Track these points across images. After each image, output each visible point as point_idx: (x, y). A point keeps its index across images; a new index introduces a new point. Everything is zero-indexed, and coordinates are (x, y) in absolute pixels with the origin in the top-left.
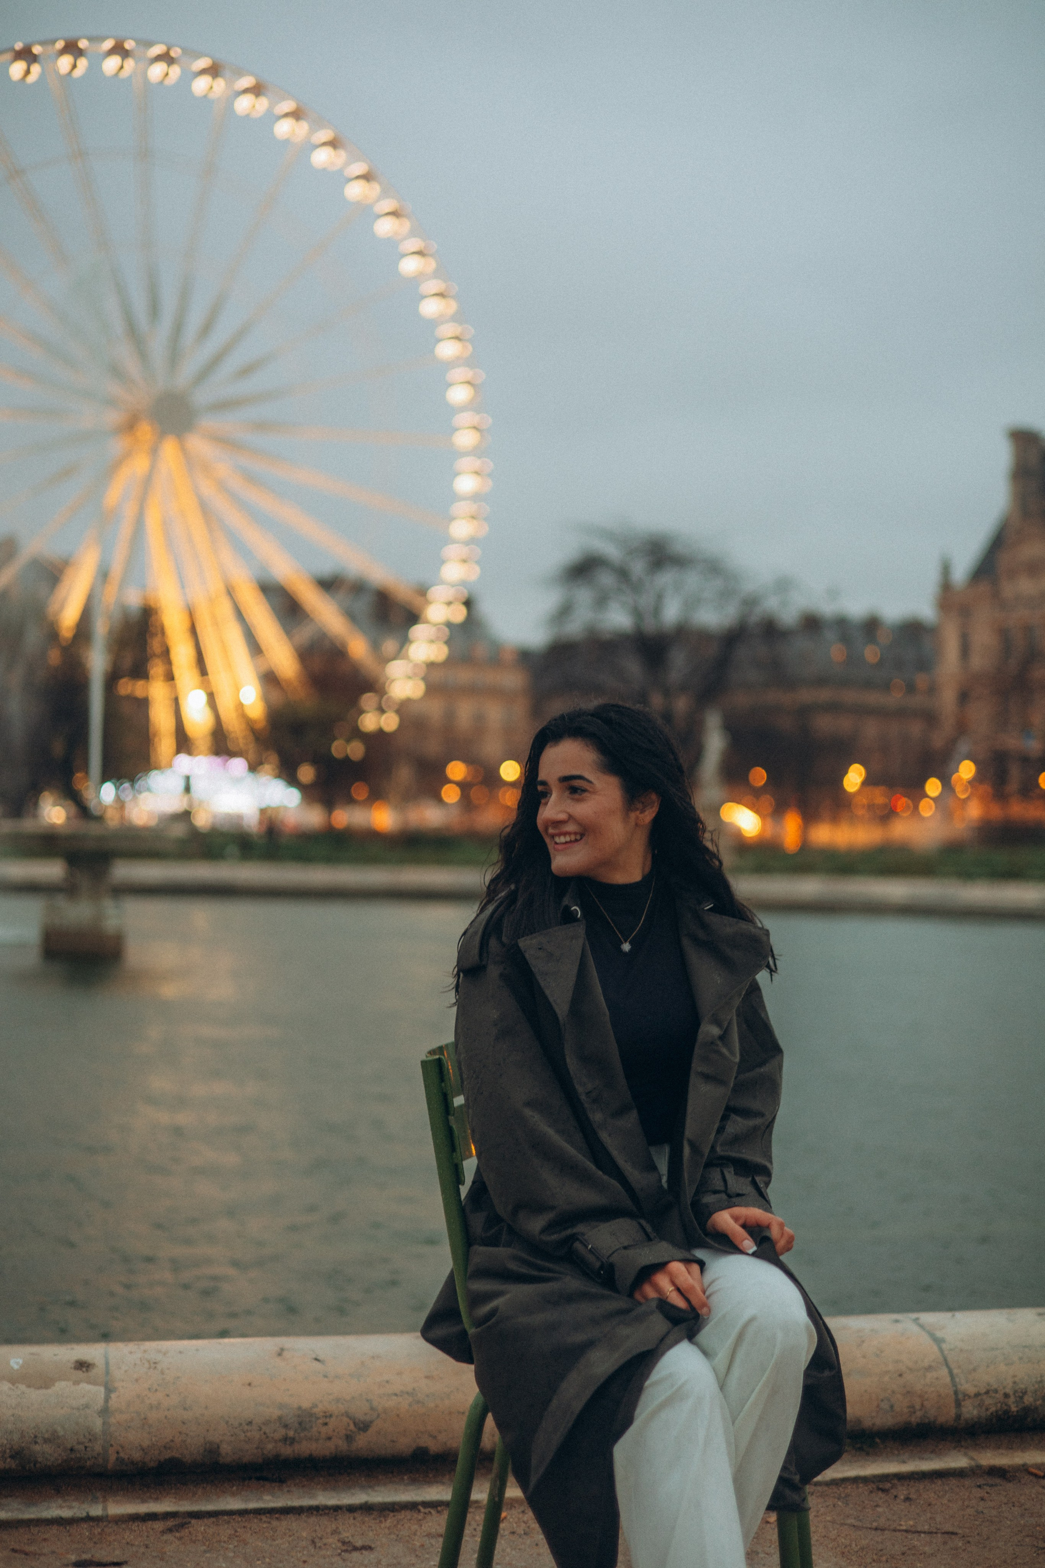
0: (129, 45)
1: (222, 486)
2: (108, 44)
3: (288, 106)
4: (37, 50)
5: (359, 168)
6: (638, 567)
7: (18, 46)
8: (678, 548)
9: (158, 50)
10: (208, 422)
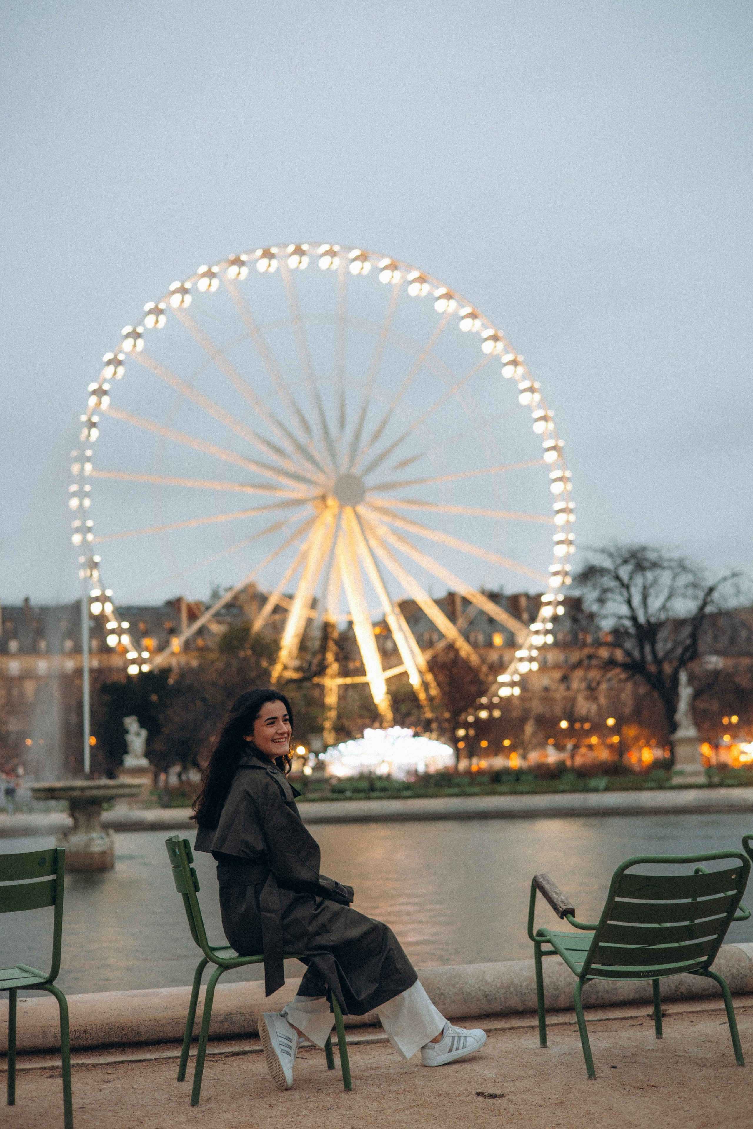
0: (305, 247)
1: (383, 543)
2: (291, 248)
3: (415, 274)
4: (244, 258)
5: (467, 310)
6: (624, 572)
7: (232, 257)
8: (652, 556)
9: (326, 247)
10: (373, 497)
